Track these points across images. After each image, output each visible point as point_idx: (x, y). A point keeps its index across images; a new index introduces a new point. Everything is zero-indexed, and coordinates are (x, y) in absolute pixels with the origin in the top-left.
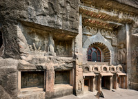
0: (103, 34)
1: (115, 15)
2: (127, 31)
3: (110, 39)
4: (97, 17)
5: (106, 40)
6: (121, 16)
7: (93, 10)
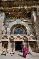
0: (21, 19)
1: (22, 8)
2: (34, 14)
3: (27, 21)
4: (13, 12)
5: (23, 22)
6: (26, 7)
7: (8, 8)
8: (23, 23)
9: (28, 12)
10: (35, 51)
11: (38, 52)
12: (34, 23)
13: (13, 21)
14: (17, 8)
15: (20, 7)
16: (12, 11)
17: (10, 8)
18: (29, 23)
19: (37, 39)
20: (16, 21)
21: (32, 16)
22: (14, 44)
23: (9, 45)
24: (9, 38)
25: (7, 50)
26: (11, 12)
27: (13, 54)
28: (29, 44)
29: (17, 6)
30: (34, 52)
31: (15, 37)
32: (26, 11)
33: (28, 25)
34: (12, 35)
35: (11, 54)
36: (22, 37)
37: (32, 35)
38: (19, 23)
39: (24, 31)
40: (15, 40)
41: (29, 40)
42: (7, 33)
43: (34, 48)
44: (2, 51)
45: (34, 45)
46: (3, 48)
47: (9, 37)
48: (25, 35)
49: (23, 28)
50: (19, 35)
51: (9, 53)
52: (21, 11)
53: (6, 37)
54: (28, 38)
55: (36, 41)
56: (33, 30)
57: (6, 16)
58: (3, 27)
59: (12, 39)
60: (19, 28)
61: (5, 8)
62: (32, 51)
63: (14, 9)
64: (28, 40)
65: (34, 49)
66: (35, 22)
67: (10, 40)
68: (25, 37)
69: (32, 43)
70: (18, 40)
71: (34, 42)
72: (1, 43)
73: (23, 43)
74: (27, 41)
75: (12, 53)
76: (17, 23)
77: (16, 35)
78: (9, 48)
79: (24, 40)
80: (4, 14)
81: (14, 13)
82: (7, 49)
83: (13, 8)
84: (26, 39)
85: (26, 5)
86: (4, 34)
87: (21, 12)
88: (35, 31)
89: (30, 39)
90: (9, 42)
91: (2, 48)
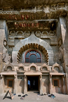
1: (39, 11)
2: (62, 24)
3: (48, 39)
4: (22, 19)
5: (41, 40)
6: (47, 10)
7: (11, 12)
8: (41, 42)
9: (50, 20)
10: (62, 92)
11: (66, 94)
12: (62, 43)
13: (23, 39)
14: (29, 11)
15: (35, 11)
16: (20, 18)
17: (16, 12)
18: (52, 43)
19: (65, 72)
20: (27, 39)
21: (58, 29)
22: (26, 80)
23: (17, 81)
24: (16, 70)
25: (13, 90)
26: (18, 20)
27: (24, 96)
28: (51, 79)
29: (30, 8)
30: (59, 93)
31: (26, 68)
32: (47, 18)
33: (51, 45)
34: (21, 65)
35: (20, 97)
36: (38, 68)
37: (58, 65)
38: (33, 43)
39: (43, 58)
40: (26, 74)
41: (51, 74)
42: (11, 61)
43: (60, 86)
44: (5, 92)
45: (60, 81)
46: (6, 86)
47: (16, 68)
48: (45, 65)
49: (42, 51)
50: (33, 64)
51: (17, 94)
52: (37, 19)
53: (10, 68)
54: (50, 69)
55: (63, 75)
56: (60, 55)
57: (9, 28)
58: (5, 50)
59: (21, 71)
60: (33, 51)
61: (7, 12)
62: (57, 92)
63: (24, 13)
64: (49, 73)
65: (59, 89)
66: (63, 39)
67: (18, 73)
68: (45, 68)
69: (57, 79)
70: (32, 73)
71: (61, 76)
72: (3, 79)
73: (41, 79)
74: (47, 76)
75: (22, 95)
76: (30, 43)
77: (27, 64)
78: (17, 88)
79: (43, 73)
80: (4, 24)
81: (24, 22)
82: (13, 88)
83: (22, 11)
84: (46, 71)
85: (47, 4)
86: (7, 63)
87: (37, 21)
88: (63, 57)
89: (53, 71)
90: (16, 77)
91: (4, 86)
